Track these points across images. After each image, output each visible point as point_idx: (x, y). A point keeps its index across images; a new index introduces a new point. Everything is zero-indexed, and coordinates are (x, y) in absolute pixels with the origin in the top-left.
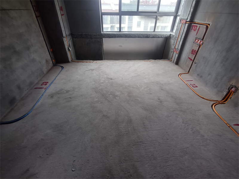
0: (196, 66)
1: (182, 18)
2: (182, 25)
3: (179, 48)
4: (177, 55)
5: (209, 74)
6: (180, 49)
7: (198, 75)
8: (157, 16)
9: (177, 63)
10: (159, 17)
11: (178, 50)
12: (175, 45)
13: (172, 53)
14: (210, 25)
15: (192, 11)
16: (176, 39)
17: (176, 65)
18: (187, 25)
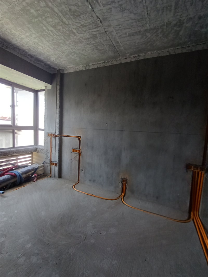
0: (84, 173)
1: (48, 132)
2: (51, 138)
3: (56, 161)
4: (57, 168)
5: (100, 176)
6: (58, 161)
7: (90, 180)
8: (13, 130)
9: (60, 176)
10: (16, 131)
11: (56, 163)
12: (49, 158)
13: (49, 167)
14: (81, 137)
15: (58, 127)
16: (49, 151)
17: (59, 179)
18: (57, 138)
